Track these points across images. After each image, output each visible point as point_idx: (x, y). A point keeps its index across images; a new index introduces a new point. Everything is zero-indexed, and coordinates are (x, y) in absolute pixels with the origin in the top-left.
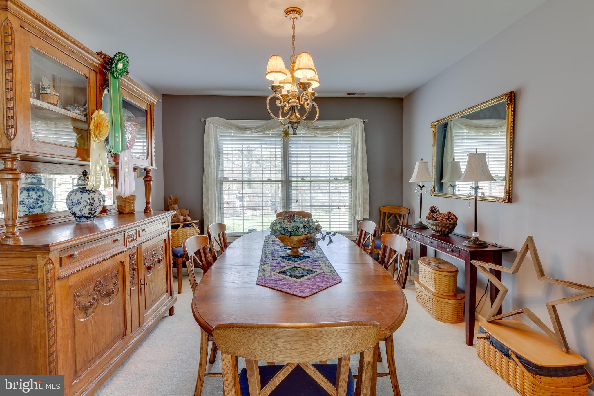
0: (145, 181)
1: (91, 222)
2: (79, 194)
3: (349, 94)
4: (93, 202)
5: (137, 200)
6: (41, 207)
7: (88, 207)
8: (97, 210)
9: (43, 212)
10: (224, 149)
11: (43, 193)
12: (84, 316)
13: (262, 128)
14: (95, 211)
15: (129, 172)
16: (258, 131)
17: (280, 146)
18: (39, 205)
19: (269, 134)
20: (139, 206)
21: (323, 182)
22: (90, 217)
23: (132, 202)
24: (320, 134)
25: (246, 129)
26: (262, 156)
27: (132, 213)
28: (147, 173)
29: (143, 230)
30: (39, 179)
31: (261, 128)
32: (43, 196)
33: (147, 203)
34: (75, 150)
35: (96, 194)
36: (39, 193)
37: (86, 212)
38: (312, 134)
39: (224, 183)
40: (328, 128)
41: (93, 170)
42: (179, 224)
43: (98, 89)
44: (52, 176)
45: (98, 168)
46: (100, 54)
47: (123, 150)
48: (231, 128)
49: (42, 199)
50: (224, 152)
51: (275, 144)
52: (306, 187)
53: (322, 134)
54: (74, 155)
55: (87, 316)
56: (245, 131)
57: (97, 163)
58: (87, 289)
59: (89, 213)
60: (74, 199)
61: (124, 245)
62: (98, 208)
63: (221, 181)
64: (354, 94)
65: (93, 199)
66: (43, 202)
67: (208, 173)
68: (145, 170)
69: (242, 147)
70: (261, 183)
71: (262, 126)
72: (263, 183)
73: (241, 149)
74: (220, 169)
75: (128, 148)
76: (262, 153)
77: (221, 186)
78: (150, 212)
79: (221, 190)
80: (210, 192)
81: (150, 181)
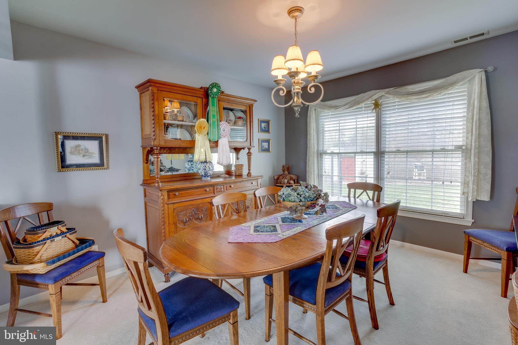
0: (248, 155)
1: (207, 179)
3: (455, 42)
4: (205, 168)
5: (244, 167)
6: (192, 170)
7: (203, 171)
8: (208, 173)
9: (194, 172)
10: (326, 126)
11: (193, 163)
12: (183, 225)
13: (351, 103)
14: (207, 173)
15: (227, 151)
16: (347, 107)
17: (374, 118)
18: (192, 169)
19: (362, 108)
20: (245, 172)
21: (426, 153)
22: (206, 176)
23: (240, 168)
24: (415, 99)
25: (336, 107)
26: (356, 129)
28: (249, 151)
29: (230, 186)
31: (349, 104)
32: (193, 164)
33: (249, 170)
35: (207, 164)
36: (192, 163)
38: (406, 101)
39: (323, 155)
40: (425, 90)
41: (197, 152)
42: (283, 186)
43: (204, 107)
45: (202, 150)
46: (201, 88)
47: (219, 138)
48: (325, 109)
49: (193, 166)
50: (326, 129)
51: (367, 117)
52: (401, 158)
53: (418, 99)
55: (185, 226)
56: (336, 109)
57: (201, 147)
58: (185, 212)
59: (204, 174)
61: (213, 193)
62: (208, 171)
63: (321, 154)
64: (466, 39)
65: (205, 166)
66: (193, 167)
67: (309, 147)
68: (248, 148)
69: (339, 123)
70: (354, 154)
71: (350, 103)
72: (356, 154)
73: (338, 125)
74: (321, 143)
75: (224, 137)
76: (356, 126)
77: (321, 158)
78: (250, 176)
79: (322, 161)
80: (310, 162)
81: (250, 155)
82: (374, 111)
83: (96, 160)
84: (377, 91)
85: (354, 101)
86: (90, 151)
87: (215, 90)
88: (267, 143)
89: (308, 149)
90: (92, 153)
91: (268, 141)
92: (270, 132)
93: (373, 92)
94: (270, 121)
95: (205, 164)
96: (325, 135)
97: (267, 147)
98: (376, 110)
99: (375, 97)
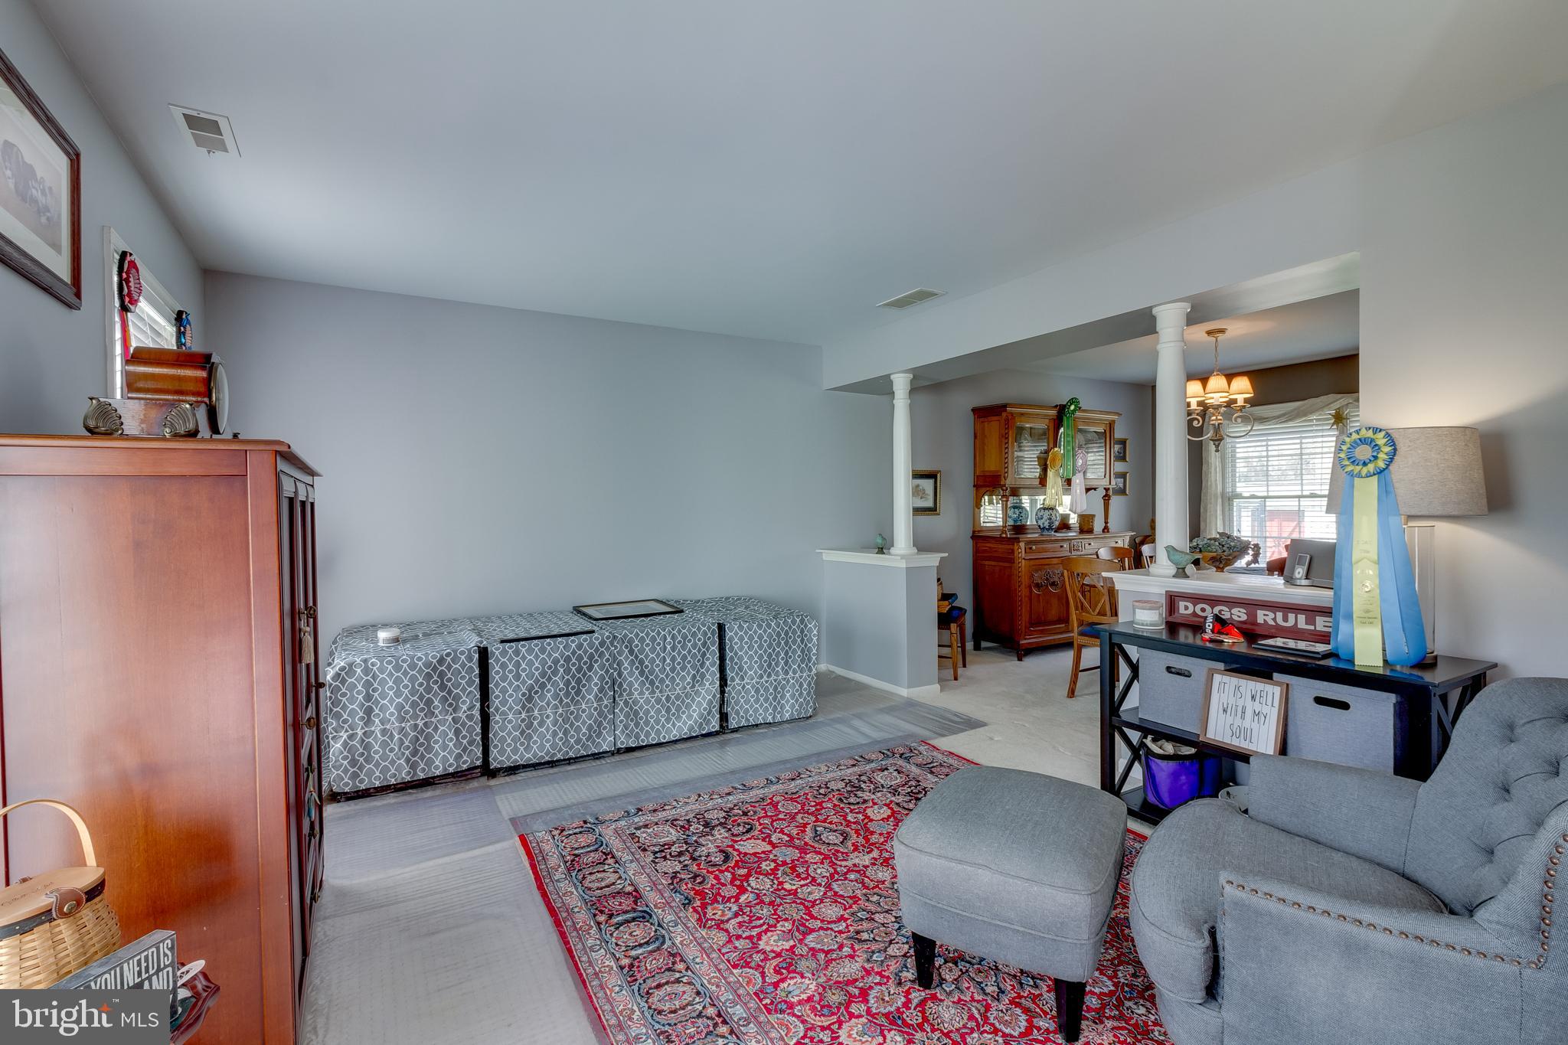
0: (1105, 500)
1: (1050, 533)
2: (1042, 511)
4: (1051, 517)
5: (1096, 519)
7: (1048, 521)
10: (1239, 450)
13: (1291, 414)
14: (1054, 525)
15: (1081, 492)
16: (1282, 420)
17: (1334, 439)
18: (1020, 518)
19: (1312, 420)
20: (1098, 526)
22: (1049, 529)
23: (1091, 520)
26: (1301, 455)
27: (1090, 531)
28: (1106, 492)
29: (1090, 544)
30: (1021, 500)
31: (1287, 416)
33: (1106, 523)
34: (1039, 480)
35: (1053, 511)
37: (1047, 525)
39: (1234, 500)
41: (1049, 493)
44: (1037, 497)
45: (1053, 491)
46: (1056, 405)
47: (1074, 474)
49: (1021, 514)
51: (1322, 436)
54: (1038, 483)
56: (1261, 423)
57: (1053, 487)
58: (1040, 573)
59: (1049, 526)
60: (1040, 514)
61: (1069, 551)
62: (1056, 522)
63: (1229, 498)
65: (1052, 515)
66: (1021, 516)
67: (1207, 487)
68: (1105, 489)
69: (1267, 445)
70: (1297, 499)
71: (1289, 413)
72: (1301, 499)
73: (1265, 448)
74: (1229, 480)
75: (1079, 472)
76: (1301, 451)
77: (1231, 505)
78: (1108, 532)
79: (1231, 510)
80: (1208, 514)
81: (1109, 500)
82: (1335, 427)
83: (930, 504)
84: (1340, 396)
85: (1296, 412)
86: (926, 492)
87: (1072, 407)
88: (1122, 480)
89: (1203, 491)
90: (927, 494)
91: (1123, 476)
92: (1127, 460)
93: (1332, 397)
94: (1127, 442)
95: (1051, 511)
96: (1238, 465)
97: (1121, 485)
98: (1337, 426)
99: (1337, 405)
